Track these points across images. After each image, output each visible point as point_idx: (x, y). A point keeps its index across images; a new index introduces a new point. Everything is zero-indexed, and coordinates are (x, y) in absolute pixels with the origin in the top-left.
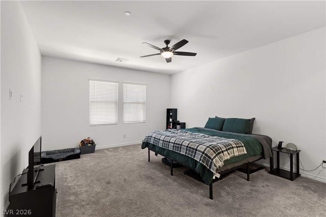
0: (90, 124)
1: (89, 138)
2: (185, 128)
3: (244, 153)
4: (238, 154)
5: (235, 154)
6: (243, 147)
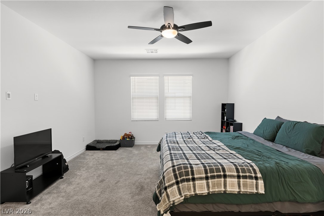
0: (132, 119)
1: (130, 133)
2: (242, 131)
3: (255, 191)
4: (236, 190)
5: (229, 189)
6: (256, 178)
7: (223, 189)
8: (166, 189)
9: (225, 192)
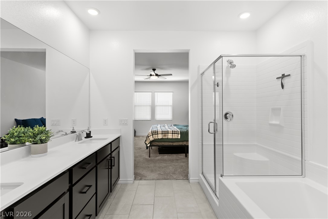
3: (177, 137)
4: (171, 137)
5: (169, 137)
6: (178, 134)
7: (167, 137)
8: (149, 137)
9: (168, 138)
